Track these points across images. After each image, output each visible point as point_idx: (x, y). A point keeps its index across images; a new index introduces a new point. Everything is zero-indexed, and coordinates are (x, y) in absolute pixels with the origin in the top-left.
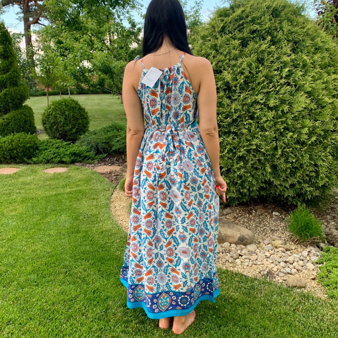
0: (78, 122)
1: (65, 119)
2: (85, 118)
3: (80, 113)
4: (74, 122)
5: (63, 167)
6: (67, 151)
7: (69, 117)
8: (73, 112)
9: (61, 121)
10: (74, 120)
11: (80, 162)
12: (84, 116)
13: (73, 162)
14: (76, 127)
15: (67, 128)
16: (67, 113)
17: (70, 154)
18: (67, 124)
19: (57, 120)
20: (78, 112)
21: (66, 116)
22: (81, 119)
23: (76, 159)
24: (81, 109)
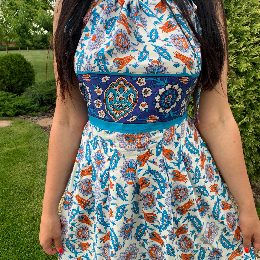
0: (24, 76)
1: (11, 73)
2: (31, 72)
3: (25, 67)
4: (20, 75)
5: (7, 120)
6: (12, 103)
7: (15, 70)
8: (19, 66)
9: (7, 75)
10: (19, 74)
11: (25, 114)
12: (29, 69)
13: (17, 115)
14: (22, 80)
15: (14, 81)
16: (13, 67)
17: (14, 107)
18: (13, 78)
19: (3, 74)
20: (24, 66)
21: (12, 70)
22: (27, 72)
23: (21, 112)
24: (26, 63)
